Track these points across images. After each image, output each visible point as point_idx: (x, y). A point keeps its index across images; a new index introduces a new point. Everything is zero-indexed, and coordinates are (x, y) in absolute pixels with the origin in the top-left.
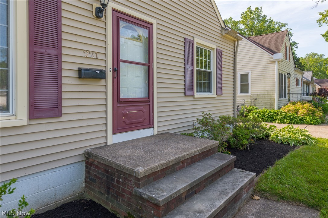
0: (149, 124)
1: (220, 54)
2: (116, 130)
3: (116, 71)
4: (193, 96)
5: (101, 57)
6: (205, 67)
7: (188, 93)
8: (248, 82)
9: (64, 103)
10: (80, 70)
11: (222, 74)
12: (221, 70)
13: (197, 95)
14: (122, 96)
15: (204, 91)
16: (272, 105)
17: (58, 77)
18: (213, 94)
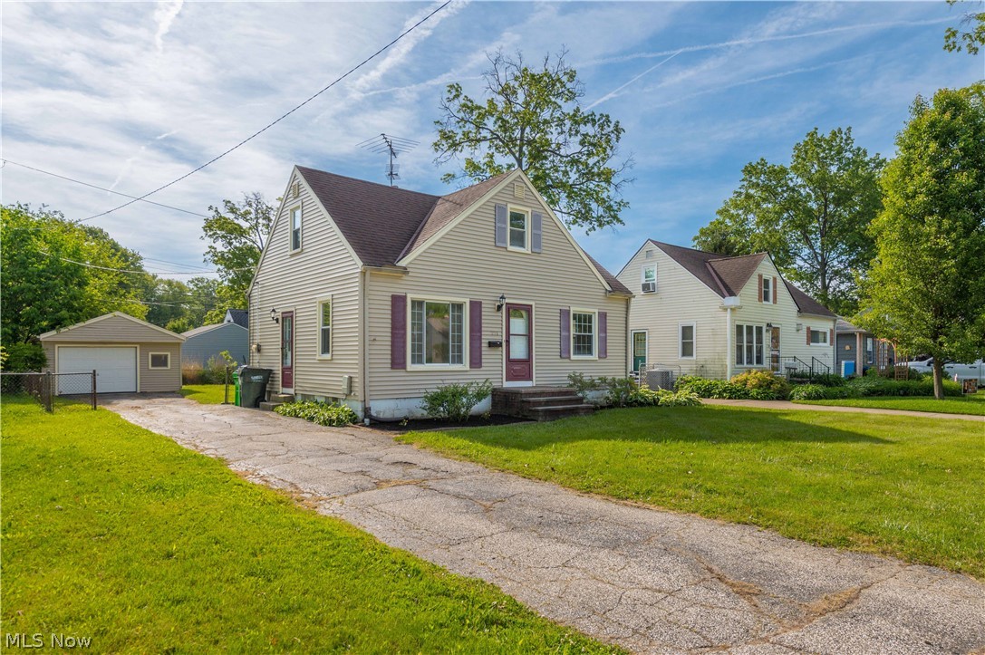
0: (529, 378)
1: (603, 316)
2: (508, 379)
3: (508, 341)
4: (569, 358)
5: (500, 334)
6: (585, 331)
7: (563, 355)
8: (692, 339)
9: (483, 361)
10: (489, 343)
11: (606, 337)
12: (606, 333)
13: (573, 357)
14: (511, 357)
15: (584, 354)
16: (724, 374)
17: (480, 347)
18: (595, 356)
